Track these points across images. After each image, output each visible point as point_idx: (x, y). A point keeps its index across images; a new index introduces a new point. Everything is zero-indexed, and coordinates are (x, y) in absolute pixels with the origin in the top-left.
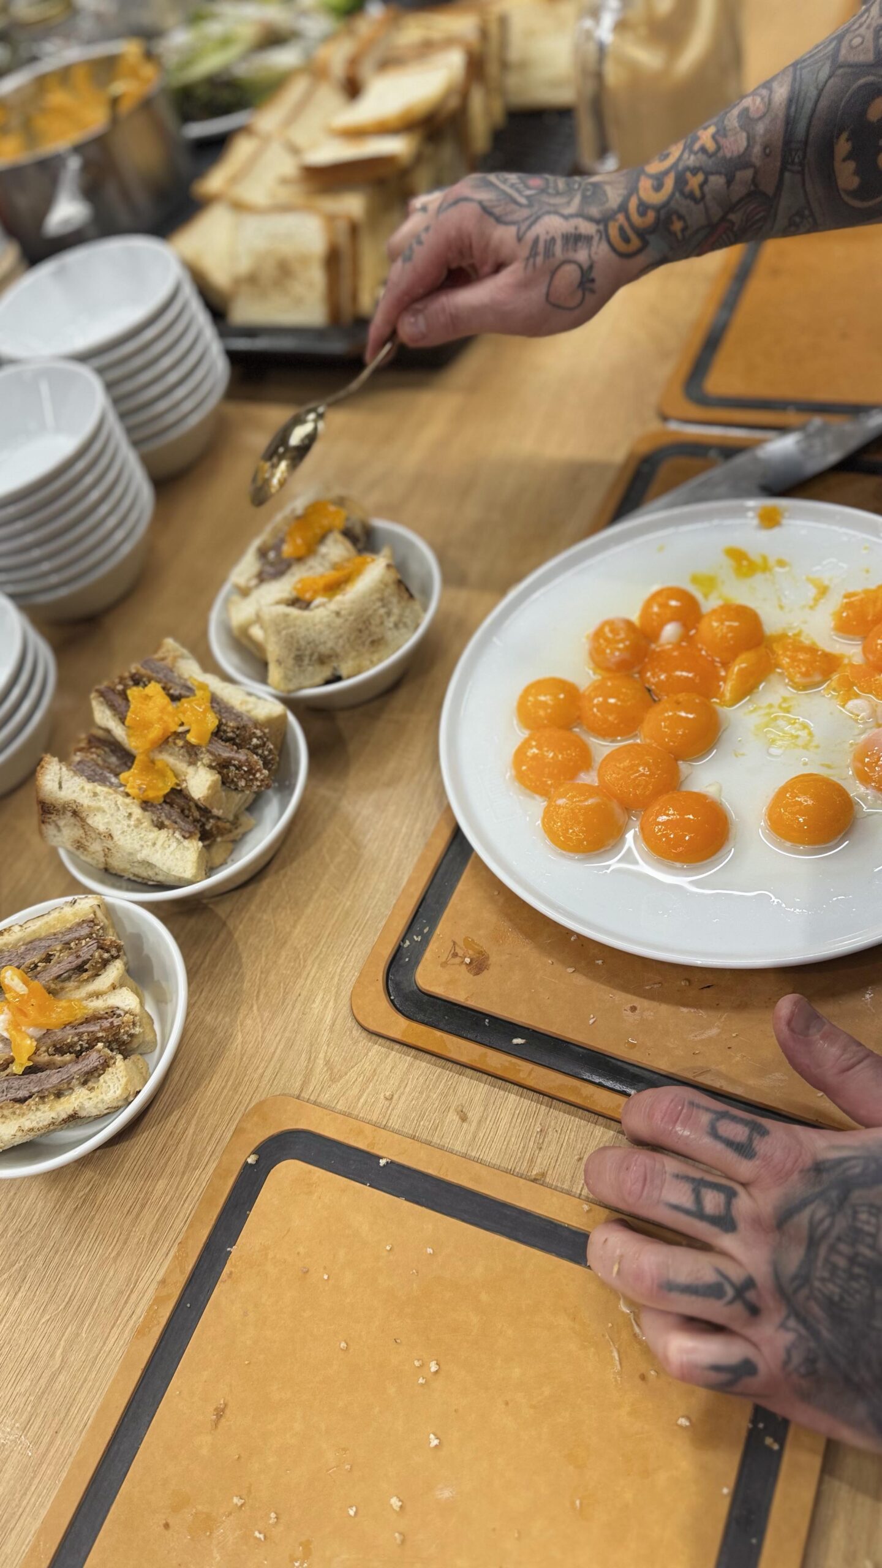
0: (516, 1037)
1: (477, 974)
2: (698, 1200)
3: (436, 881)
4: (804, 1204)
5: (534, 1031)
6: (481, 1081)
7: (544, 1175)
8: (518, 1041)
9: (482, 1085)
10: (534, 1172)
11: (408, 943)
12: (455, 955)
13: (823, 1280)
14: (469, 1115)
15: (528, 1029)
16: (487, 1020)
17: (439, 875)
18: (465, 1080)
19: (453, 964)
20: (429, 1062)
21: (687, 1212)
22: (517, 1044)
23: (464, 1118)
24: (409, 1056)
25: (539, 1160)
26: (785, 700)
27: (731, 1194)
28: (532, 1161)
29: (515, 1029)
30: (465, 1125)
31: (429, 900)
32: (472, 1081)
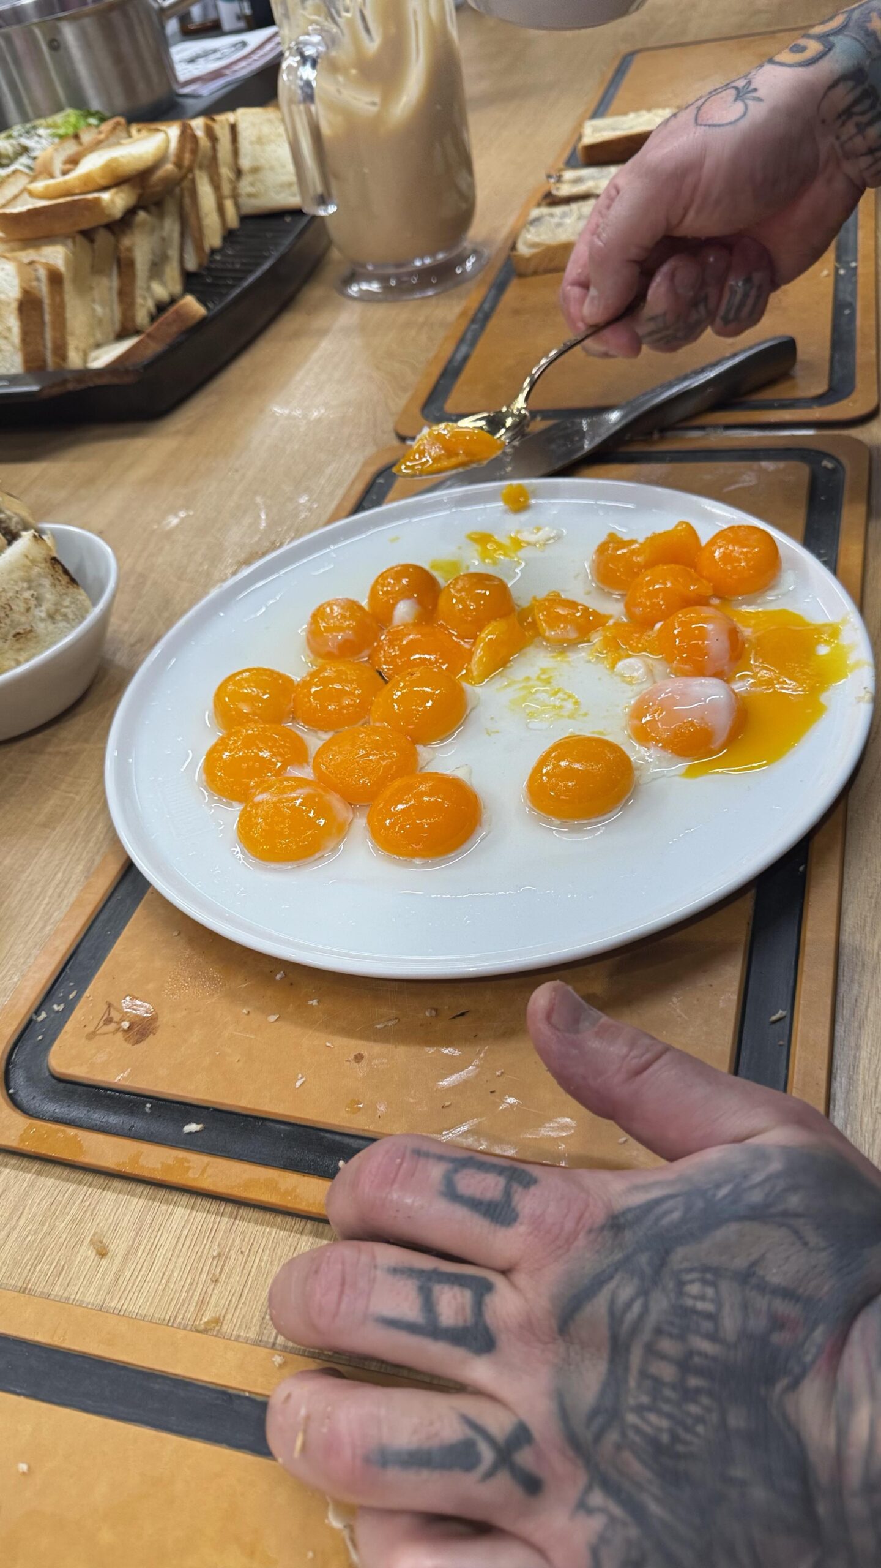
0: (189, 1123)
1: (138, 1042)
2: (429, 1305)
3: (94, 930)
4: (599, 1282)
5: (216, 1110)
6: (133, 1195)
7: (217, 1321)
8: (193, 1127)
9: (135, 1200)
10: (205, 1319)
11: (43, 1015)
12: (109, 1021)
13: (640, 1409)
14: (112, 1247)
15: (207, 1108)
16: (148, 1105)
17: (98, 924)
18: (110, 1196)
19: (105, 1034)
20: (59, 1178)
21: (411, 1328)
22: (190, 1133)
23: (102, 1253)
24: (29, 1172)
25: (213, 1300)
26: (544, 671)
27: (482, 1289)
28: (203, 1302)
29: (186, 1110)
30: (104, 1262)
31: (81, 957)
32: (121, 1196)
